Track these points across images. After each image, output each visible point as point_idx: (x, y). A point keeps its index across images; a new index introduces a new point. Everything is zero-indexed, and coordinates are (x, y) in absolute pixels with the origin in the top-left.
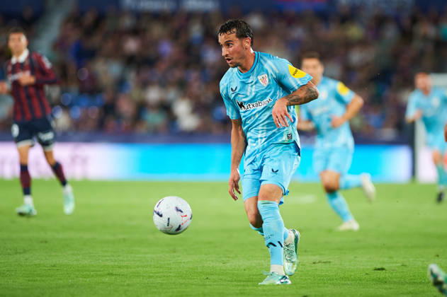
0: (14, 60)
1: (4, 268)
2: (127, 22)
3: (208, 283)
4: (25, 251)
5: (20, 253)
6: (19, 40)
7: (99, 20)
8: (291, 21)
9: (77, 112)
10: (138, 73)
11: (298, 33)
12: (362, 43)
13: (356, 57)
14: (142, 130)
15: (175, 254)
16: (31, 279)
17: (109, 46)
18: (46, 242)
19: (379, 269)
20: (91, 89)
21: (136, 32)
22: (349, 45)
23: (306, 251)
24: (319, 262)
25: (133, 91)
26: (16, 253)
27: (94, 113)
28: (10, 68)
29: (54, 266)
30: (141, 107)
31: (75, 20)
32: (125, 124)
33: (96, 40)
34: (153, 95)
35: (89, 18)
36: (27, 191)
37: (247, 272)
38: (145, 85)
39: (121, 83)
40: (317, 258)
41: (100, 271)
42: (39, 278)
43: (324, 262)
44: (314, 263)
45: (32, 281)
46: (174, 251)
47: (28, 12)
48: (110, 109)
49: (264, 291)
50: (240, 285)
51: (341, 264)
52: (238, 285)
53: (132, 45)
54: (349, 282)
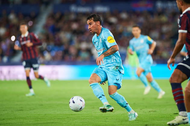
0: (23, 36)
1: (26, 116)
2: (73, 17)
3: (107, 121)
4: (34, 109)
5: (32, 110)
6: (24, 28)
7: (62, 16)
8: (138, 15)
9: (54, 53)
10: (78, 37)
11: (141, 19)
12: (167, 23)
13: (165, 29)
14: (79, 60)
15: (94, 109)
16: (36, 120)
17: (66, 26)
18: (42, 105)
19: (176, 114)
20: (59, 44)
21: (76, 21)
22: (162, 24)
23: (146, 107)
24: (152, 111)
25: (76, 44)
26: (30, 110)
27: (60, 53)
28: (21, 39)
29: (46, 115)
30: (79, 51)
31: (52, 16)
32: (72, 58)
33: (60, 24)
34: (84, 46)
35: (58, 16)
36: (30, 87)
37: (123, 116)
38: (80, 41)
39: (71, 41)
40: (151, 110)
41: (64, 116)
42: (40, 120)
43: (154, 111)
44: (150, 112)
45: (37, 121)
46: (93, 108)
47: (33, 14)
48: (66, 52)
49: (130, 123)
50: (120, 121)
51: (160, 112)
52: (119, 121)
53: (75, 26)
54: (164, 119)
